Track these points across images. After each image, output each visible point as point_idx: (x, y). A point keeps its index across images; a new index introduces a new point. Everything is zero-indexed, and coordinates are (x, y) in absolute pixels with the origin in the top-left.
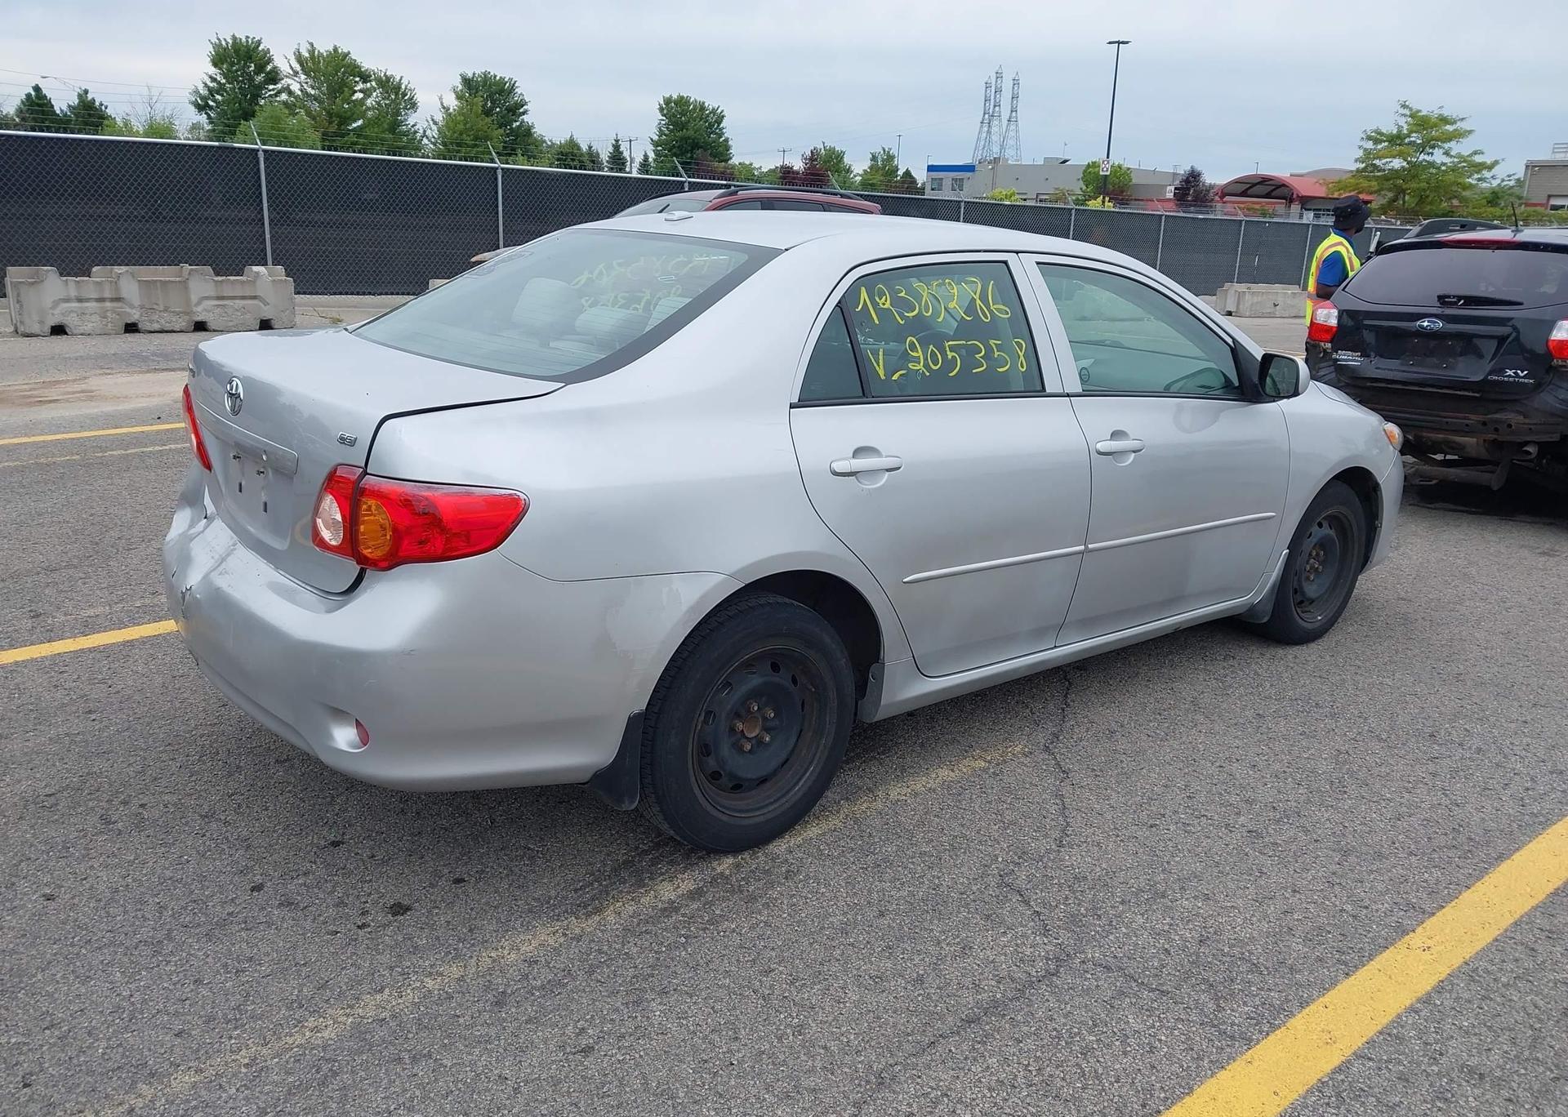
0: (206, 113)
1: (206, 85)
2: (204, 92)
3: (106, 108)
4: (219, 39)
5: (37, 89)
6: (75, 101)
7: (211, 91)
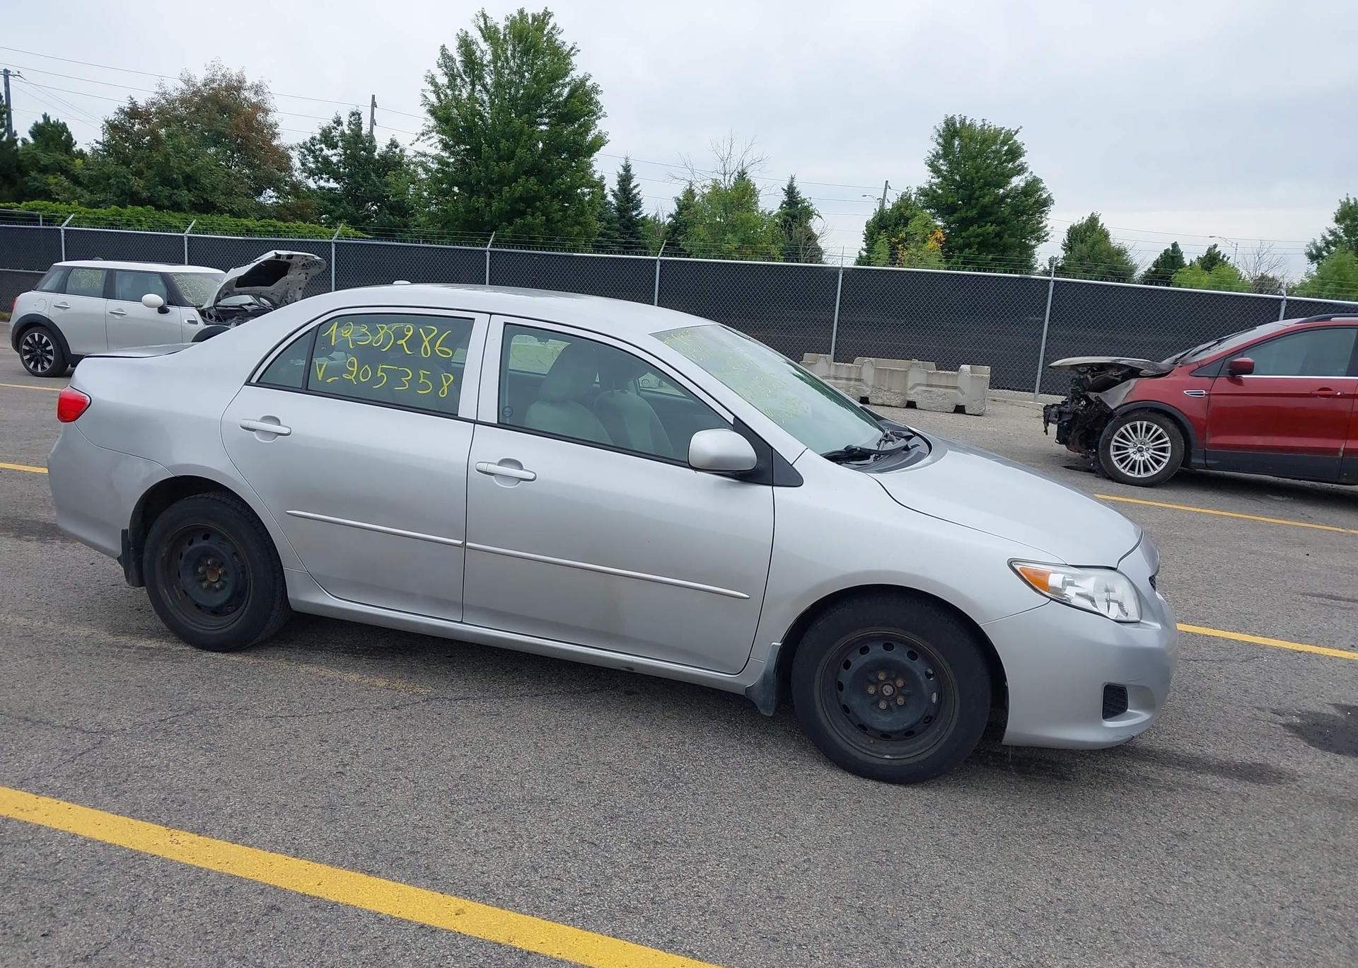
0: (1318, 262)
1: (1324, 238)
2: (1320, 243)
3: (1228, 259)
4: (1348, 199)
5: (1175, 245)
6: (1203, 253)
7: (1328, 243)
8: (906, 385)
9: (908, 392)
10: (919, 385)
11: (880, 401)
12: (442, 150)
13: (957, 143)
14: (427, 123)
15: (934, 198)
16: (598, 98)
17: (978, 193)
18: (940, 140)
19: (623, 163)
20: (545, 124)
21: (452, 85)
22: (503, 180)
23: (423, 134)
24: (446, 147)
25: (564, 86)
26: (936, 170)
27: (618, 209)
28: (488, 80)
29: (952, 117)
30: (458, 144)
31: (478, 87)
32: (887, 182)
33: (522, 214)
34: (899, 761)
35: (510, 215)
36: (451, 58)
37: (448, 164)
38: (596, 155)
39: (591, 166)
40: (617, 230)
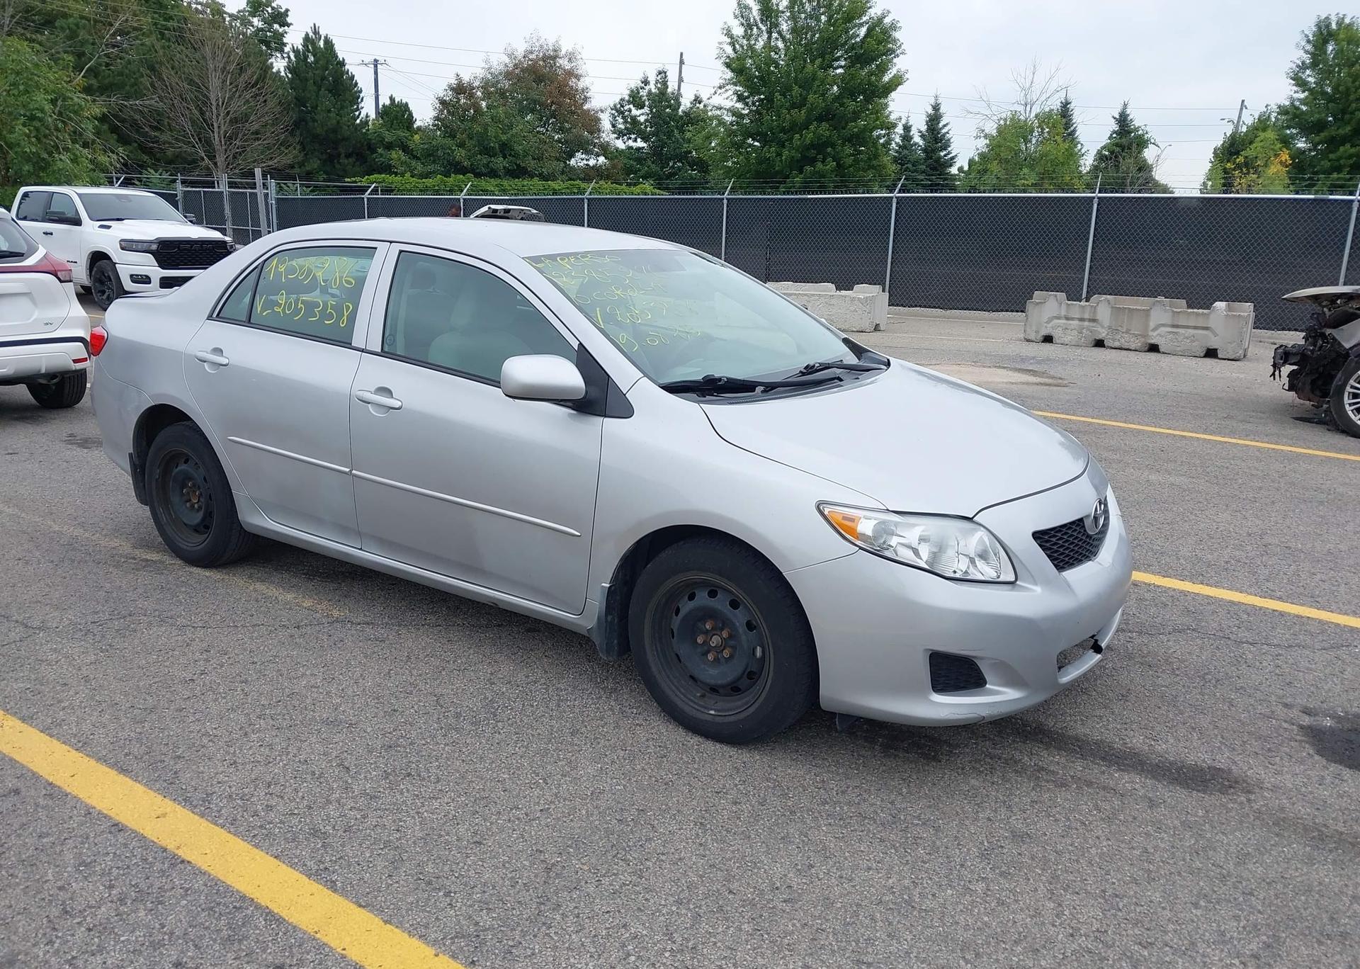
8: (1147, 326)
9: (1151, 333)
10: (1163, 325)
11: (1117, 344)
12: (737, 102)
13: (1330, 48)
14: (724, 76)
15: (1295, 116)
16: (896, 35)
17: (1354, 105)
18: (1309, 47)
19: (932, 101)
20: (841, 67)
21: (747, 36)
22: (795, 128)
23: (720, 88)
24: (740, 98)
25: (862, 25)
26: (1300, 82)
27: (925, 150)
28: (785, 27)
29: (1327, 18)
30: (752, 94)
31: (775, 35)
32: (1243, 101)
33: (812, 161)
34: (722, 718)
35: (798, 165)
36: (747, 7)
37: (741, 116)
38: (893, 95)
39: (886, 105)
40: (923, 172)
